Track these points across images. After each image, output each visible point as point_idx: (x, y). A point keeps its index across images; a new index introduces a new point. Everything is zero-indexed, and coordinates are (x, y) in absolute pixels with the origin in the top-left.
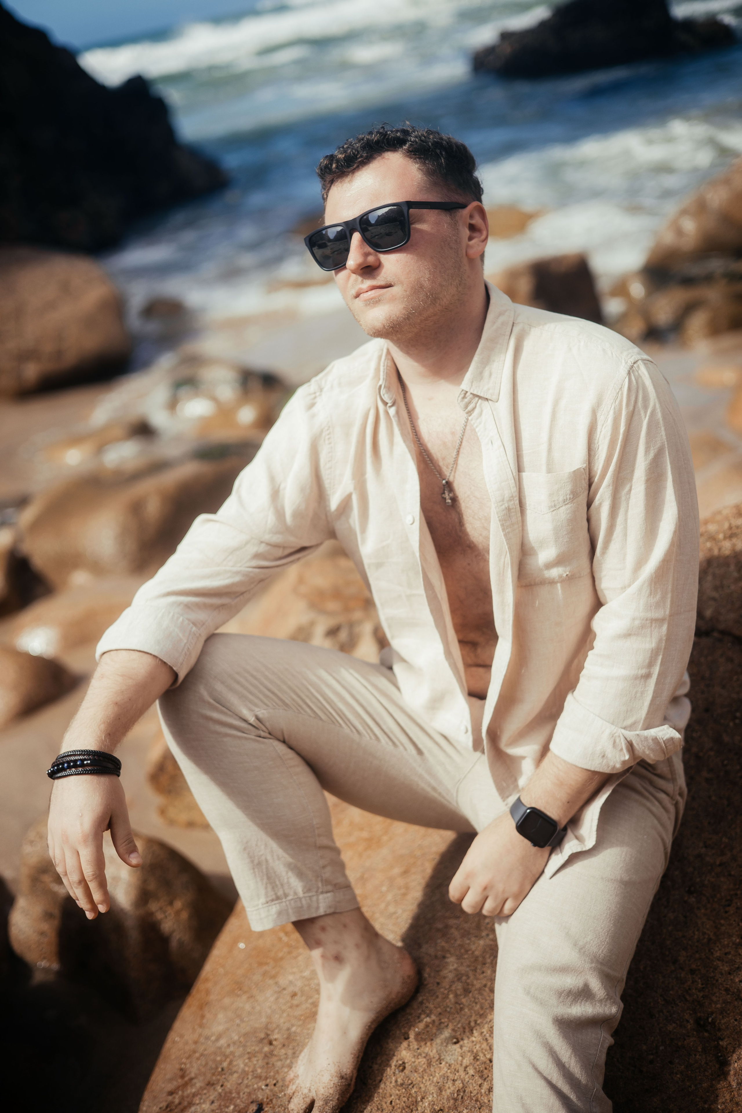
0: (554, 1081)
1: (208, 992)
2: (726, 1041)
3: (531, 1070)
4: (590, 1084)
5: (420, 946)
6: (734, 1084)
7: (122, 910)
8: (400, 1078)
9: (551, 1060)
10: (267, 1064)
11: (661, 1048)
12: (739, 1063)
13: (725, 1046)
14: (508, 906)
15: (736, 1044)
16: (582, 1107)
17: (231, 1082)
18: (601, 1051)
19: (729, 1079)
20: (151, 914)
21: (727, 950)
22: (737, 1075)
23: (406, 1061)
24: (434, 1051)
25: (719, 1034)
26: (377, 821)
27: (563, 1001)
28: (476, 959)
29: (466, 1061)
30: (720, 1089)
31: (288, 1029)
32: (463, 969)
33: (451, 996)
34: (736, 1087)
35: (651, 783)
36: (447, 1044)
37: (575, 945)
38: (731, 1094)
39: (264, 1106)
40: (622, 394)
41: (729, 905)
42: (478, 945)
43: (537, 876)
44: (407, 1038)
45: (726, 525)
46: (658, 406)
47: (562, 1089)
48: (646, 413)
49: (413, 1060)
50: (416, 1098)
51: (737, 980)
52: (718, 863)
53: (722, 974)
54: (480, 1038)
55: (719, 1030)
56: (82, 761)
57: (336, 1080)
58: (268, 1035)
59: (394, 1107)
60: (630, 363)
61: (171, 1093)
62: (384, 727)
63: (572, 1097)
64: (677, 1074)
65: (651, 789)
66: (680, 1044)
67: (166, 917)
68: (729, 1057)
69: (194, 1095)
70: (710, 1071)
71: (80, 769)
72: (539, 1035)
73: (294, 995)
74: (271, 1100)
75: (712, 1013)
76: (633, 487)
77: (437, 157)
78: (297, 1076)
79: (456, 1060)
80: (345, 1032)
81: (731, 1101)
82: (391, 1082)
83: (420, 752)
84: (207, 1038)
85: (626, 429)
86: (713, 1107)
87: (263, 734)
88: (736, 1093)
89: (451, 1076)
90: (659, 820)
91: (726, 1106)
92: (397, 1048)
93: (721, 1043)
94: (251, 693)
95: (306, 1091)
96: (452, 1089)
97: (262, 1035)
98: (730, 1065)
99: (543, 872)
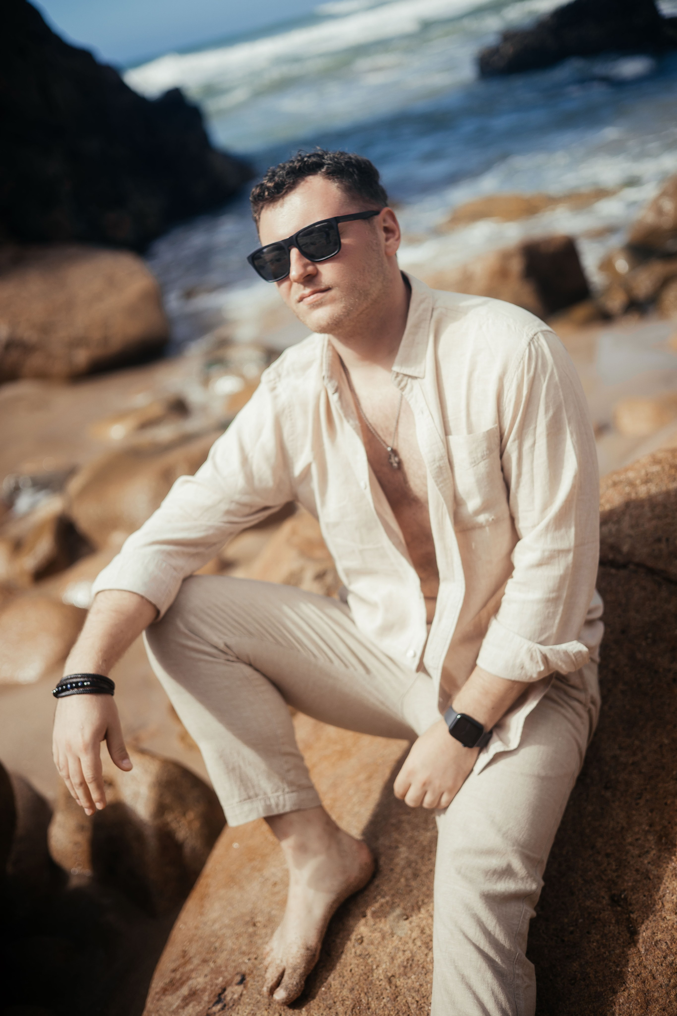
0: (482, 947)
1: (208, 886)
2: (636, 914)
3: (461, 937)
4: (512, 949)
5: (377, 838)
6: (643, 951)
7: (141, 821)
8: (359, 949)
9: (478, 928)
10: (251, 942)
11: (581, 920)
12: (647, 933)
13: (635, 918)
14: (445, 799)
15: (644, 916)
16: (506, 968)
17: (221, 958)
18: (523, 922)
19: (638, 945)
20: (167, 824)
21: (638, 836)
22: (645, 942)
23: (364, 935)
24: (388, 926)
25: (630, 908)
26: (349, 735)
27: (489, 879)
28: (424, 848)
29: (414, 935)
30: (630, 955)
31: (269, 913)
32: (413, 857)
33: (403, 880)
34: (644, 953)
35: (566, 693)
36: (399, 920)
37: (499, 831)
38: (640, 959)
39: (247, 976)
40: (524, 363)
41: (640, 798)
42: (425, 837)
43: (468, 773)
44: (364, 916)
45: (643, 473)
46: (555, 371)
47: (488, 954)
48: (545, 377)
49: (370, 934)
50: (372, 966)
51: (646, 862)
52: (630, 762)
53: (633, 857)
54: (426, 915)
55: (631, 904)
56: (83, 682)
57: (303, 951)
58: (252, 918)
59: (353, 974)
60: (530, 336)
61: (174, 971)
62: (337, 651)
63: (497, 960)
64: (593, 942)
65: (566, 698)
66: (596, 917)
67: (180, 827)
68: (638, 927)
69: (192, 971)
70: (622, 940)
71: (81, 689)
72: (468, 908)
73: (275, 884)
74: (252, 972)
75: (624, 890)
76: (537, 441)
77: (351, 175)
78: (272, 950)
79: (406, 934)
80: (309, 911)
81: (639, 965)
82: (351, 954)
83: (368, 671)
84: (205, 924)
85: (528, 392)
86: (624, 970)
87: (231, 658)
88: (644, 958)
89: (402, 947)
90: (573, 724)
91: (635, 969)
92: (356, 924)
93: (632, 916)
94: (220, 624)
95: (278, 962)
96: (402, 958)
97: (248, 919)
98: (639, 934)
99: (472, 770)
